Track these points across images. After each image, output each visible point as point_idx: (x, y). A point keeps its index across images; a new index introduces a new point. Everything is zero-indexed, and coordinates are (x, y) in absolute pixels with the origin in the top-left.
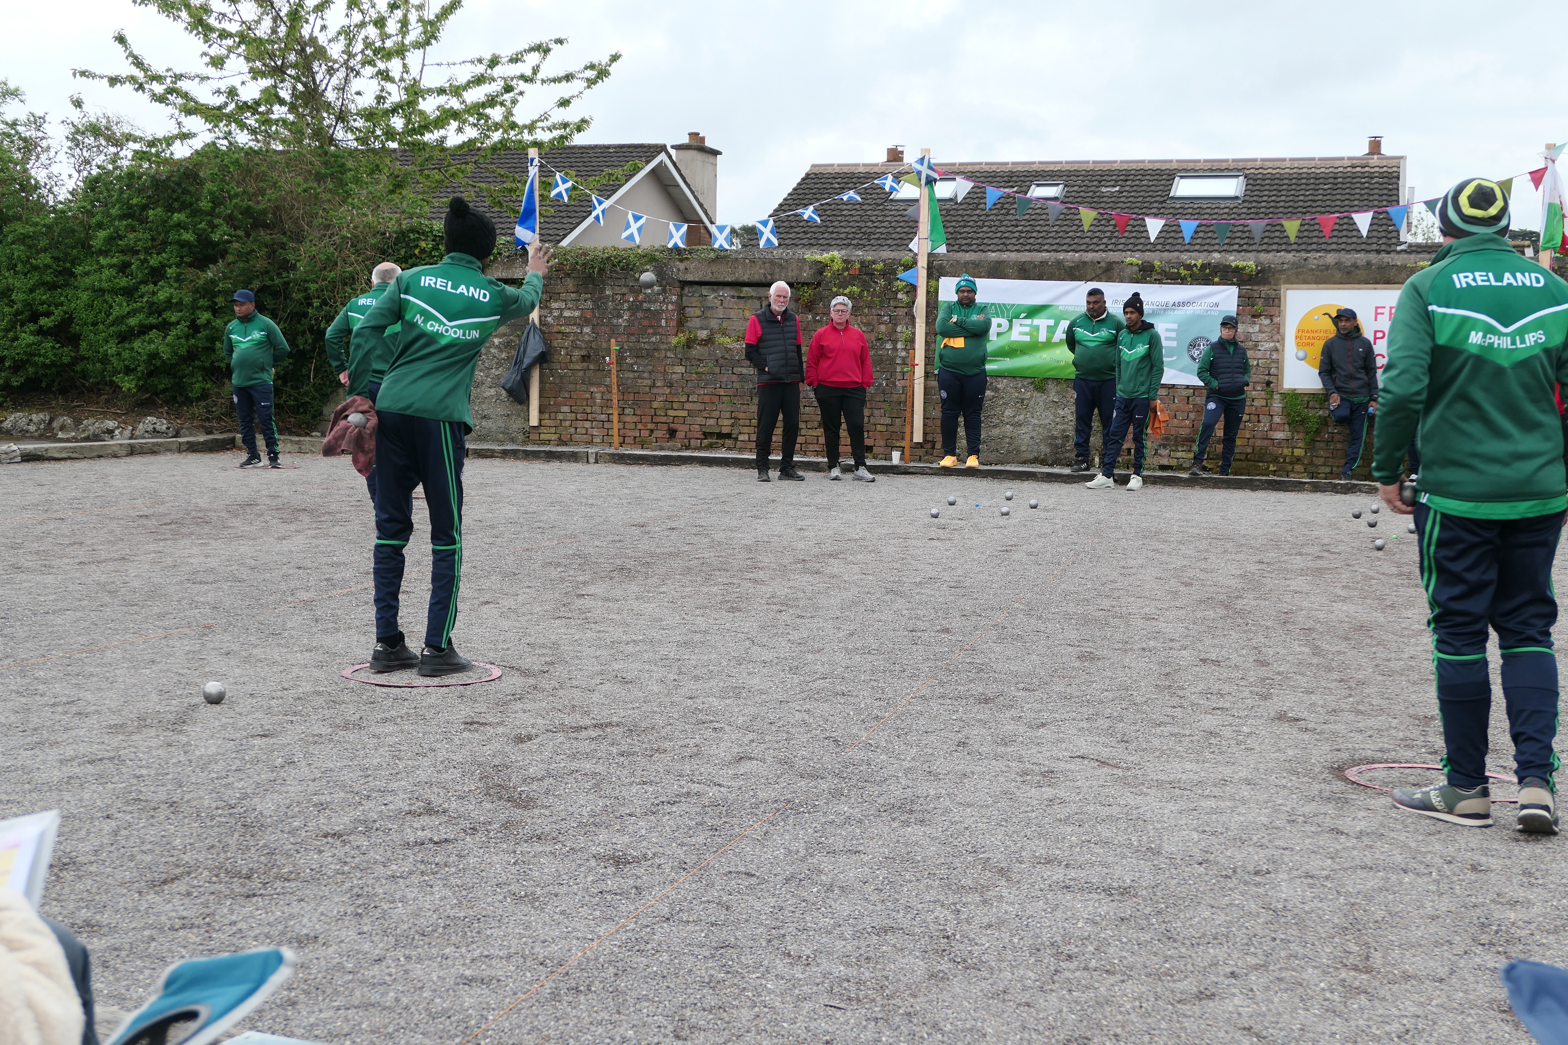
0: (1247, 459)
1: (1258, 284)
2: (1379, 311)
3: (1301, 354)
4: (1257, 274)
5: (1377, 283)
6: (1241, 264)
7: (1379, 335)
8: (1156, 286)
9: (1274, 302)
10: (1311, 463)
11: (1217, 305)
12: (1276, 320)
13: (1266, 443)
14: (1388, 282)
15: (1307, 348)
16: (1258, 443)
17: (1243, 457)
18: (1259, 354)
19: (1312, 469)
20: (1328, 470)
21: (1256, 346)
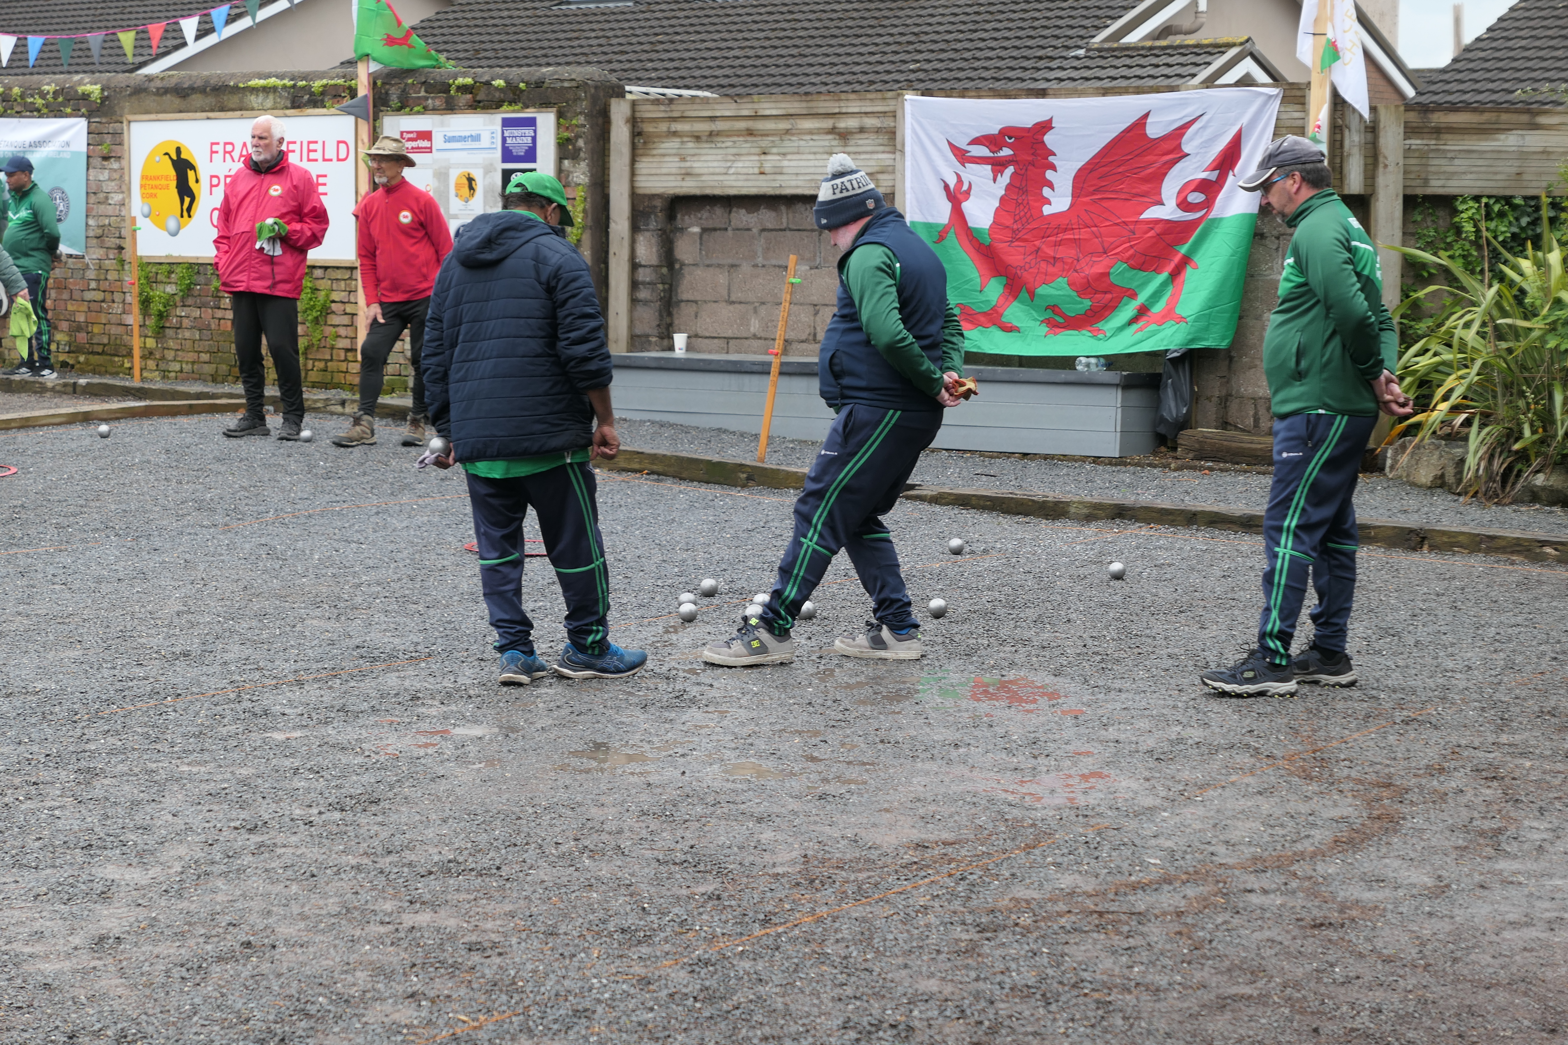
0: (103, 353)
1: (105, 115)
2: (215, 148)
3: (146, 210)
4: (102, 102)
5: (212, 110)
6: (89, 88)
7: (215, 181)
8: (15, 121)
9: (118, 139)
10: (163, 358)
11: (68, 144)
12: (124, 163)
13: (120, 330)
14: (222, 110)
15: (151, 200)
16: (114, 330)
17: (99, 349)
18: (110, 210)
19: (163, 366)
20: (177, 367)
21: (107, 198)
